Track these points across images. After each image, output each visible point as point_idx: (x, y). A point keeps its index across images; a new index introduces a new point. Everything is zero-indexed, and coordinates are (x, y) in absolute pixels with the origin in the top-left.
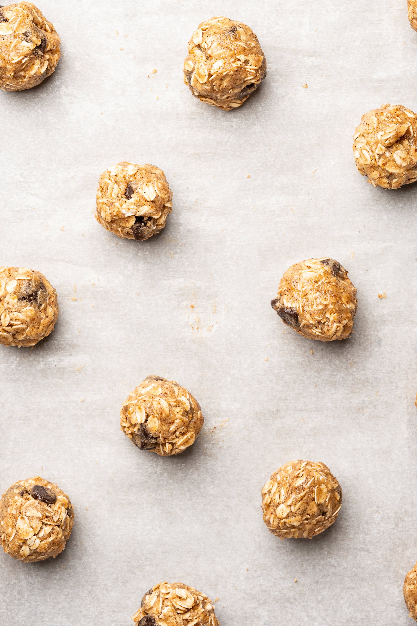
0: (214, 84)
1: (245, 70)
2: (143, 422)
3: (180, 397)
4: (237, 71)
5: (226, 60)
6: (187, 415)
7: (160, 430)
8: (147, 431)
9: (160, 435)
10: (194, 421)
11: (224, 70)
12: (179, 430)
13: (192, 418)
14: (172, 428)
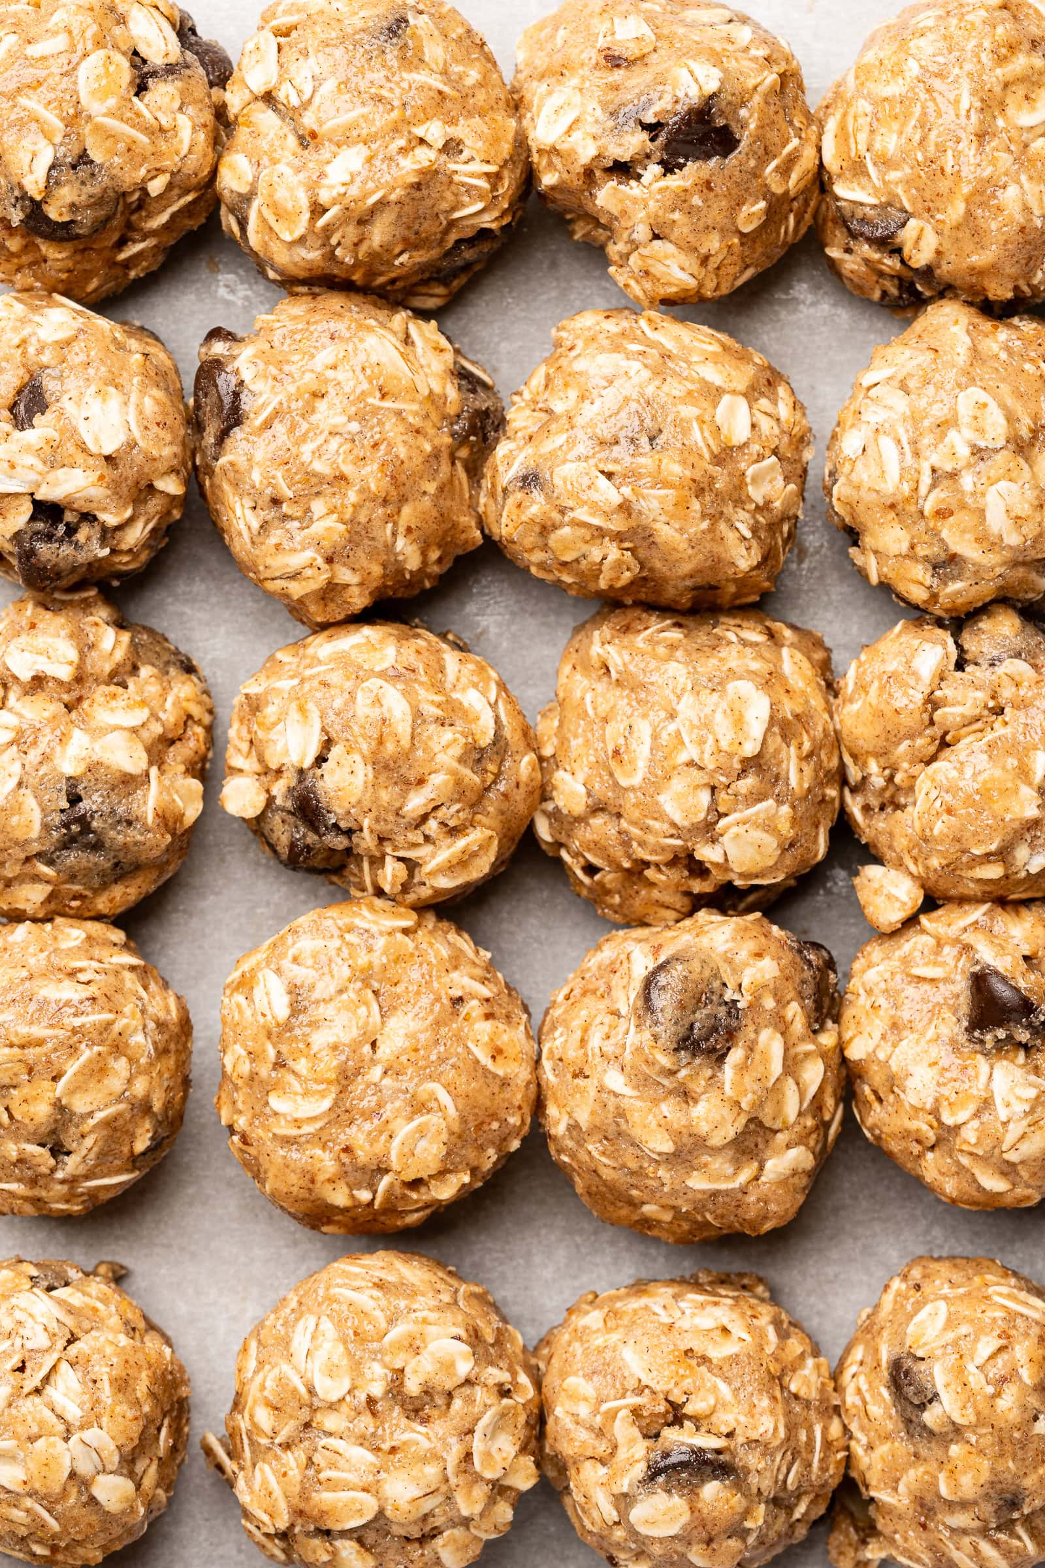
0: (334, 241)
1: (451, 182)
2: (308, 762)
3: (464, 689)
4: (418, 186)
5: (374, 146)
6: (479, 760)
7: (366, 804)
8: (318, 801)
9: (366, 823)
10: (502, 787)
11: (371, 185)
12: (440, 814)
13: (497, 776)
14: (416, 802)
